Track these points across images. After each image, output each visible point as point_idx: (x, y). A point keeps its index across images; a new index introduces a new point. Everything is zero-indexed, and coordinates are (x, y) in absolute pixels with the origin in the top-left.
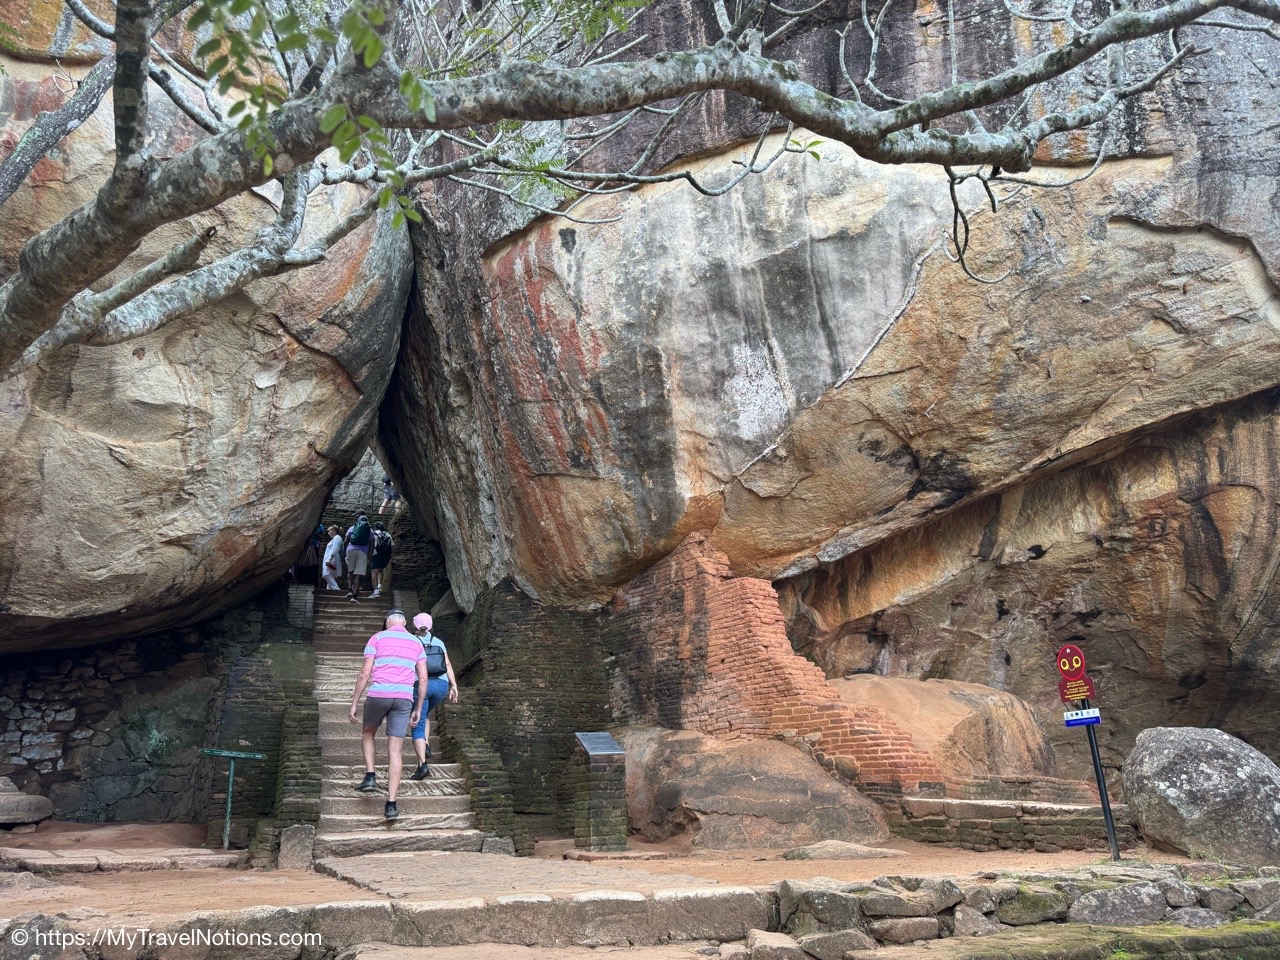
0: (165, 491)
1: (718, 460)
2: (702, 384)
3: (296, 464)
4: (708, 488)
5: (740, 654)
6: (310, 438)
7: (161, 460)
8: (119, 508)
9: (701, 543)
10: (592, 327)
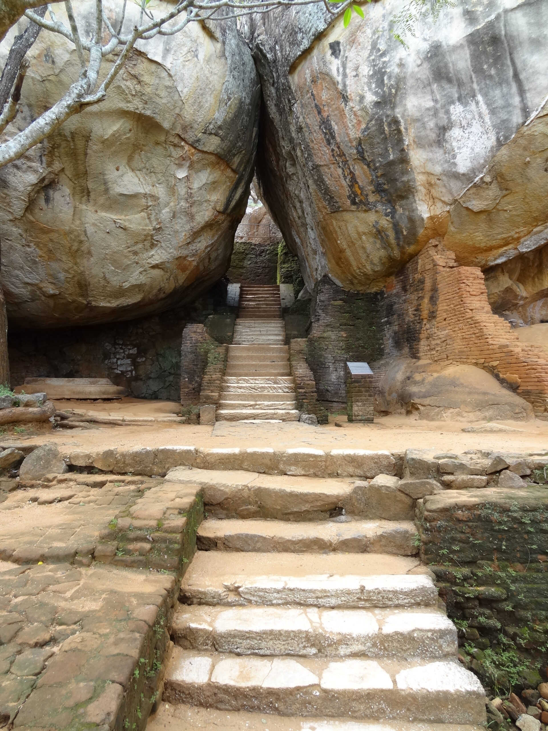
0: (145, 240)
1: (444, 190)
2: (430, 138)
3: (207, 219)
4: (439, 210)
5: (455, 315)
6: (212, 204)
7: (139, 224)
8: (126, 251)
9: (436, 246)
10: (354, 109)
